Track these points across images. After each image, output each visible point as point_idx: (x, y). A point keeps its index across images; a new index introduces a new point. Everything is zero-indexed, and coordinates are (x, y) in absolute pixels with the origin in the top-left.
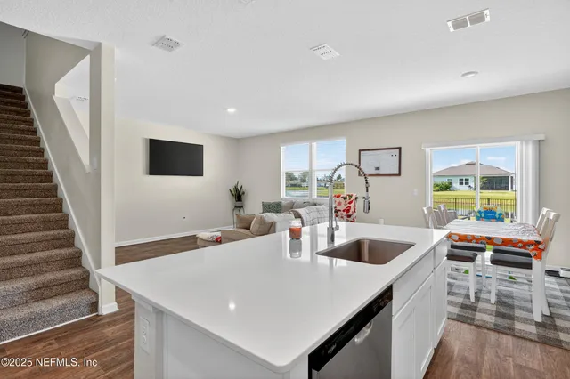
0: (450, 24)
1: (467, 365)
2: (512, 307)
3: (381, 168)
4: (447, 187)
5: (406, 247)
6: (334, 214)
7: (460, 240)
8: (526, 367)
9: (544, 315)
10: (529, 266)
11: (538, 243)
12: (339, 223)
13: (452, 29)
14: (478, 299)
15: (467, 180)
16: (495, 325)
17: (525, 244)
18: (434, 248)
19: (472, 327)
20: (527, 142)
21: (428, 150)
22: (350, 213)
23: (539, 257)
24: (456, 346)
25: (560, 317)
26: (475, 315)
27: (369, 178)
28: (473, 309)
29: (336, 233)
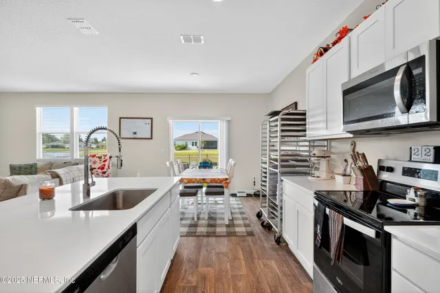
0: (182, 37)
1: (191, 264)
2: (215, 219)
3: (137, 133)
4: (184, 148)
5: (149, 192)
6: (90, 172)
7: (188, 182)
8: (221, 253)
9: (229, 220)
10: (222, 193)
11: (227, 179)
12: (95, 179)
13: (183, 42)
14: (198, 219)
15: (196, 143)
16: (207, 232)
17: (221, 181)
18: (170, 190)
19: (195, 238)
20: (223, 120)
21: (170, 121)
22: (105, 170)
23: (227, 187)
24: (186, 254)
25: (236, 219)
26: (196, 230)
27: (121, 141)
28: (195, 226)
29: (92, 188)
